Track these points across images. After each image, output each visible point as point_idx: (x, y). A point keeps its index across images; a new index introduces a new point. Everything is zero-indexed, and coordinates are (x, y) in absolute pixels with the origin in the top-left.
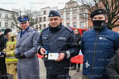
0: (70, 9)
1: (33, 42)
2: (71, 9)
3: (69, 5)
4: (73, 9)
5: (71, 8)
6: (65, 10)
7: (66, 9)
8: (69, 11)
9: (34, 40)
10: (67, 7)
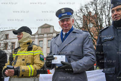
0: (43, 35)
1: (84, 48)
2: (45, 35)
3: (43, 29)
4: (48, 35)
5: (45, 33)
6: (37, 36)
7: (39, 35)
8: (43, 38)
9: (85, 44)
10: (39, 32)
